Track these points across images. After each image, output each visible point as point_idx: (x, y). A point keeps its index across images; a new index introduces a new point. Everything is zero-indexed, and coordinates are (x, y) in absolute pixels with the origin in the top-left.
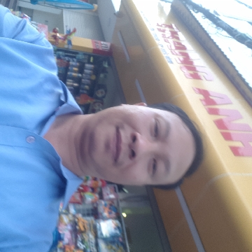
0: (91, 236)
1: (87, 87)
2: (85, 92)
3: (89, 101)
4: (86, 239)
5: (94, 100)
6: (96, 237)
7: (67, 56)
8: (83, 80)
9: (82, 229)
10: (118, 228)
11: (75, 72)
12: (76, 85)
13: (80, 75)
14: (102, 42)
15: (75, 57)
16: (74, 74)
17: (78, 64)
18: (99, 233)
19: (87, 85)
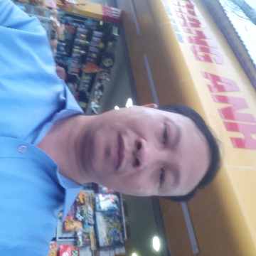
0: (90, 209)
1: (94, 55)
2: (92, 60)
3: (96, 70)
4: (85, 211)
5: (101, 70)
6: (95, 210)
7: (75, 21)
8: (90, 48)
9: (82, 202)
10: (116, 202)
11: (82, 39)
12: (83, 52)
13: (88, 42)
14: (113, 9)
15: (83, 23)
16: (81, 41)
17: (86, 31)
18: (97, 206)
19: (95, 53)
